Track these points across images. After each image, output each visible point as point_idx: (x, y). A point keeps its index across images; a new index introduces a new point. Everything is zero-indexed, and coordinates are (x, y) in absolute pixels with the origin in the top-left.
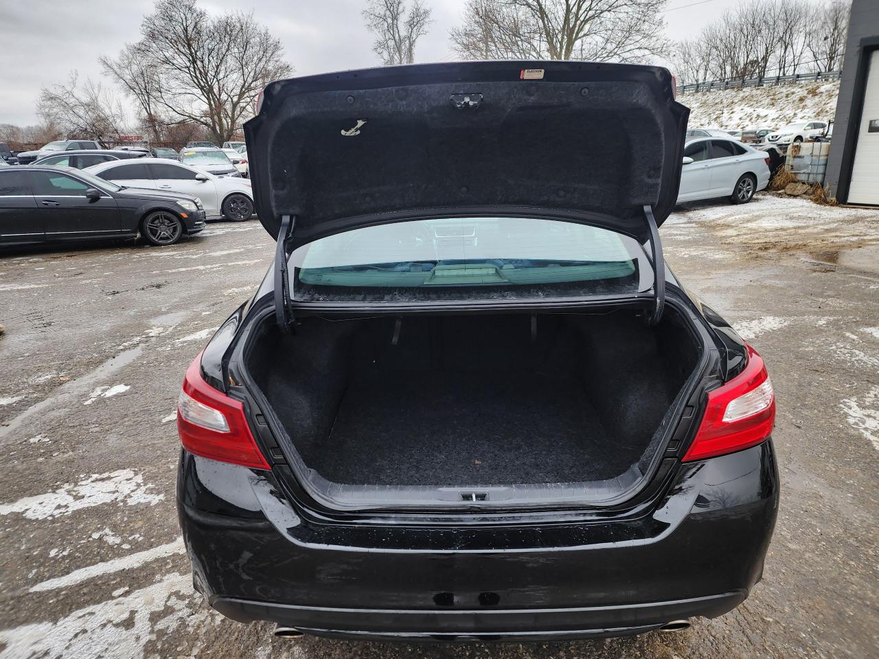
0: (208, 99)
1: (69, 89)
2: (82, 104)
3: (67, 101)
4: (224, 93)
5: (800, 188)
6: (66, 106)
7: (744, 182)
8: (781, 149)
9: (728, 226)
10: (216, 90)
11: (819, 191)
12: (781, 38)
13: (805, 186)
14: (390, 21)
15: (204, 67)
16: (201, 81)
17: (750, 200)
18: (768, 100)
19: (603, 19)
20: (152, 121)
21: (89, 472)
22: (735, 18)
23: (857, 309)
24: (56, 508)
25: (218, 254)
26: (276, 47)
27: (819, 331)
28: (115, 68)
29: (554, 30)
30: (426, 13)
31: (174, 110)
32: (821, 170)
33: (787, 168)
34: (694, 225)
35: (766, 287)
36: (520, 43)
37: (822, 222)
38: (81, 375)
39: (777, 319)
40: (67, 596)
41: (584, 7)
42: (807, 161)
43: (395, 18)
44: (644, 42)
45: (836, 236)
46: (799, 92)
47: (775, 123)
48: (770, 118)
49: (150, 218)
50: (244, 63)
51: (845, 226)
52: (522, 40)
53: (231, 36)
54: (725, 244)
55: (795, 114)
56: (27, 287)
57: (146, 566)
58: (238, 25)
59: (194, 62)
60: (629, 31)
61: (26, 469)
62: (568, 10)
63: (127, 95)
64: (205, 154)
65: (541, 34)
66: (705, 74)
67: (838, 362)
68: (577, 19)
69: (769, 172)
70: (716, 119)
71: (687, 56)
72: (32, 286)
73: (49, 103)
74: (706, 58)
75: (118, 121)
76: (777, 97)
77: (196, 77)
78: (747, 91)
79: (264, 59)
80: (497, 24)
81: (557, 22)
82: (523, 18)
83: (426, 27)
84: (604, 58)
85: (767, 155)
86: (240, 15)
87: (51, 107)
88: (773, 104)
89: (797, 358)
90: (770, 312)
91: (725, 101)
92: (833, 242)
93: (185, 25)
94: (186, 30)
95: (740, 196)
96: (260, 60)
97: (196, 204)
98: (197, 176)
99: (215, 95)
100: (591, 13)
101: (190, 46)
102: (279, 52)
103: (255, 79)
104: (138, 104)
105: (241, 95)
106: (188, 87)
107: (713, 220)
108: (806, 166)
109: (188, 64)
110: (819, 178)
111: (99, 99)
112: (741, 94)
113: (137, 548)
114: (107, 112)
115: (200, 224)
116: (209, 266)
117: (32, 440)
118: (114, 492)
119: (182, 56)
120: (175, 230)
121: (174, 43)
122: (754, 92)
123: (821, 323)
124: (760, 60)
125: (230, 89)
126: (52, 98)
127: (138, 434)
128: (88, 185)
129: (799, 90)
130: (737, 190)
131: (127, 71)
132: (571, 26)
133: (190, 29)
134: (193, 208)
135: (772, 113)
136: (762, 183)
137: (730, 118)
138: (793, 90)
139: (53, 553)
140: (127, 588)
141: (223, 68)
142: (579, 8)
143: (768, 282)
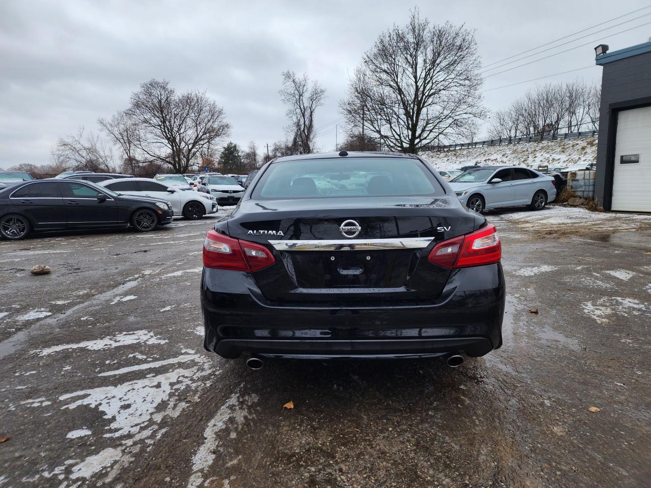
0: (172, 146)
1: (77, 138)
2: (85, 149)
3: (75, 146)
4: (183, 142)
5: (578, 201)
6: (74, 149)
7: (538, 196)
8: (563, 175)
9: (527, 222)
10: (177, 140)
11: (591, 203)
12: (567, 109)
13: (581, 200)
14: (297, 97)
15: (170, 125)
16: (168, 135)
17: (543, 208)
18: (560, 149)
19: (441, 95)
20: (130, 161)
21: (121, 332)
22: (534, 96)
23: (603, 262)
24: (105, 346)
25: (182, 236)
26: (220, 112)
27: (577, 272)
28: (108, 126)
29: (408, 101)
30: (322, 91)
31: (148, 153)
32: (591, 188)
33: (568, 188)
34: (504, 221)
35: (546, 252)
36: (385, 109)
37: (592, 220)
38: (105, 292)
39: (550, 267)
40: (120, 377)
41: (428, 87)
42: (582, 183)
43: (301, 95)
44: (469, 110)
45: (600, 227)
46: (581, 143)
47: (566, 164)
48: (562, 161)
49: (138, 213)
50: (198, 123)
51: (607, 222)
52: (386, 108)
53: (190, 106)
54: (524, 231)
55: (579, 158)
56: (59, 251)
57: (163, 366)
58: (195, 98)
59: (164, 122)
60: (460, 102)
61: (82, 331)
62: (417, 89)
63: (115, 144)
64: (171, 178)
65: (399, 104)
66: (516, 133)
67: (584, 285)
68: (423, 94)
69: (555, 190)
70: (523, 162)
71: (502, 121)
72: (62, 251)
73: (63, 147)
74: (516, 122)
75: (109, 160)
76: (566, 147)
77: (165, 132)
78: (545, 143)
79: (212, 120)
80: (370, 97)
81: (410, 97)
82: (387, 94)
83: (322, 101)
84: (443, 119)
85: (553, 179)
86: (197, 93)
87: (63, 151)
88: (563, 152)
89: (559, 284)
90: (545, 263)
91: (529, 150)
92: (596, 230)
93: (159, 98)
94: (160, 102)
95: (536, 205)
96: (209, 121)
97: (168, 205)
98: (168, 189)
99: (177, 143)
100: (432, 91)
101: (162, 112)
102: (222, 116)
103: (205, 133)
104: (122, 150)
105: (194, 145)
106: (159, 138)
107: (518, 219)
108: (581, 186)
109: (160, 123)
110: (591, 194)
111: (97, 145)
112: (541, 145)
113: (155, 360)
114: (102, 154)
115: (169, 219)
116: (177, 242)
117: (82, 319)
118: (138, 339)
119: (157, 119)
120: (153, 221)
121: (151, 110)
122: (550, 144)
123: (578, 268)
124: (554, 123)
125: (187, 139)
126: (65, 145)
127: (147, 316)
128: (99, 192)
129: (581, 142)
130: (534, 200)
131: (116, 129)
132: (419, 99)
133: (163, 101)
134: (166, 208)
135: (563, 157)
136: (551, 197)
137: (534, 160)
138: (577, 142)
139: (107, 362)
140: (154, 375)
141: (184, 126)
142: (425, 88)
143: (548, 249)
